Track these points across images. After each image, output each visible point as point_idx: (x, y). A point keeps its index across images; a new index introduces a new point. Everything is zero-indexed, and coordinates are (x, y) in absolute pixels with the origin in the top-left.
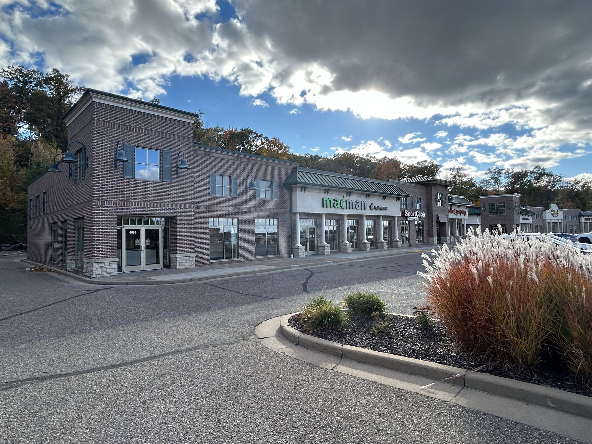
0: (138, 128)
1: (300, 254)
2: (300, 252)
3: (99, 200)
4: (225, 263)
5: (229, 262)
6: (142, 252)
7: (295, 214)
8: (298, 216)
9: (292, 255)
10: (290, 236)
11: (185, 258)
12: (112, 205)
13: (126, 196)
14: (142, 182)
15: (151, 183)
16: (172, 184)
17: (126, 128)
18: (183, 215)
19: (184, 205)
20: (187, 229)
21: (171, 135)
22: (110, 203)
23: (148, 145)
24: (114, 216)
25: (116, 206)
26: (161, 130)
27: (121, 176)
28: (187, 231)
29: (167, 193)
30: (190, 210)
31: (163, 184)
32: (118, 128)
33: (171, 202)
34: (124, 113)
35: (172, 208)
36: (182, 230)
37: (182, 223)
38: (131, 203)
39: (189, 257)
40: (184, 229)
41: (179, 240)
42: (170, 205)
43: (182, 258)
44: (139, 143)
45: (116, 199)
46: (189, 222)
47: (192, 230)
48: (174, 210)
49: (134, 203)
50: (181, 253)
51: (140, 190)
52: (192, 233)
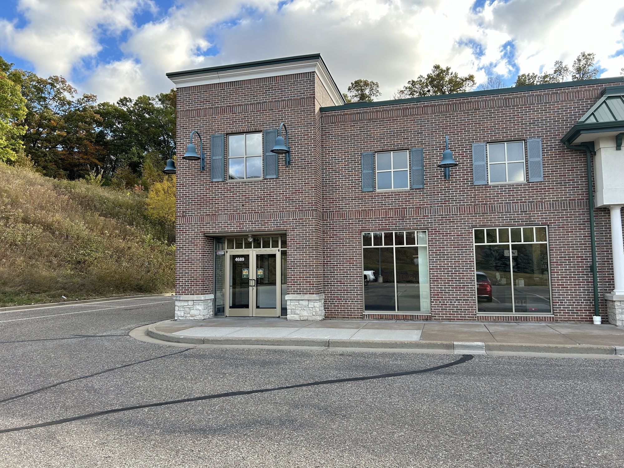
0: (230, 106)
1: (619, 317)
2: (618, 311)
4: (397, 318)
5: (404, 318)
6: (250, 288)
7: (605, 211)
10: (592, 268)
11: (301, 302)
12: (197, 222)
13: (215, 208)
14: (235, 185)
15: (247, 185)
16: (279, 181)
17: (215, 111)
18: (298, 230)
19: (300, 213)
20: (305, 252)
21: (277, 103)
22: (195, 219)
23: (243, 127)
24: (200, 236)
25: (202, 223)
26: (261, 100)
27: (208, 181)
28: (304, 257)
29: (272, 196)
30: (308, 221)
31: (265, 184)
32: (205, 114)
33: (278, 209)
34: (212, 91)
35: (280, 220)
36: (296, 255)
37: (296, 244)
38: (221, 216)
39: (307, 301)
40: (298, 253)
41: (291, 271)
42: (276, 215)
43: (295, 301)
44: (231, 129)
45: (203, 213)
46: (308, 241)
47: (314, 254)
48: (283, 222)
49: (225, 216)
50: (295, 294)
51: (232, 196)
52: (314, 259)
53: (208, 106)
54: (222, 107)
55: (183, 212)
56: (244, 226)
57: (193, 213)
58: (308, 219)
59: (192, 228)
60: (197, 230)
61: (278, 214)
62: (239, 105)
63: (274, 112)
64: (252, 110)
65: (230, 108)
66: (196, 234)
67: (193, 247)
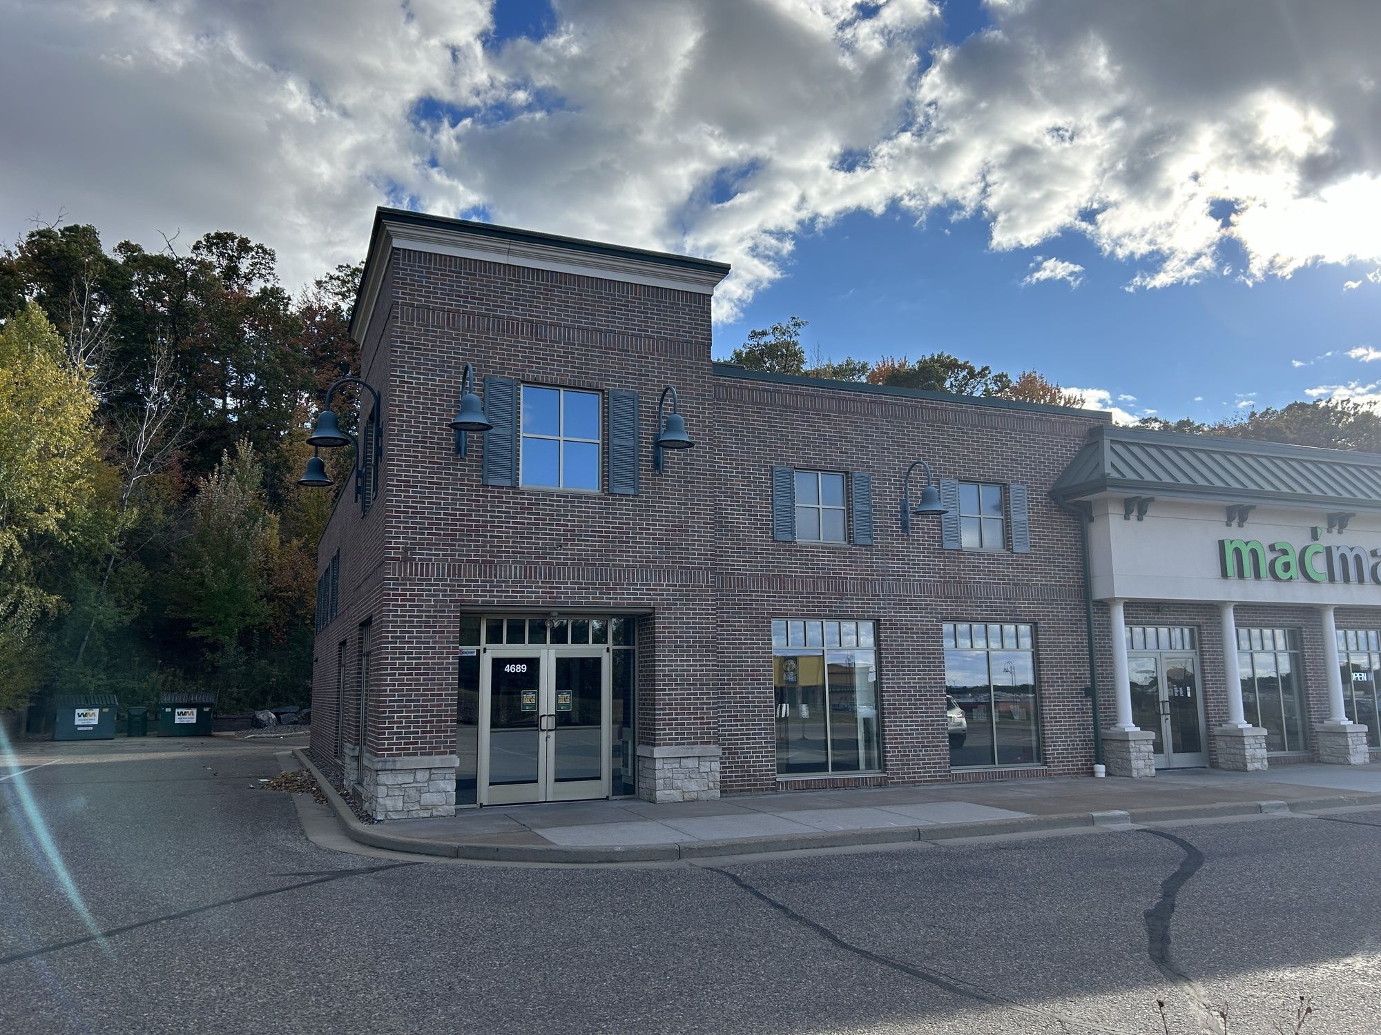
0: (532, 322)
1: (1134, 764)
2: (1133, 755)
3: (405, 559)
4: (832, 785)
5: (846, 784)
6: (542, 735)
7: (1105, 606)
8: (1119, 614)
9: (1101, 769)
10: (1090, 692)
11: (684, 762)
12: (443, 575)
13: (491, 547)
14: (541, 500)
15: (570, 502)
16: (640, 501)
17: (493, 324)
18: (678, 609)
19: (682, 573)
20: (692, 656)
21: (636, 340)
22: (438, 569)
23: (562, 375)
24: (452, 612)
25: (458, 581)
26: (603, 325)
27: (474, 481)
28: (691, 666)
29: (624, 533)
30: (699, 591)
31: (610, 504)
32: (469, 325)
33: (638, 561)
34: (487, 277)
35: (641, 585)
36: (674, 661)
37: (676, 637)
38: (506, 567)
39: (696, 759)
40: (679, 656)
41: (664, 695)
42: (633, 574)
43: (672, 761)
44: (533, 372)
45: (459, 555)
46: (698, 633)
47: (710, 661)
48: (647, 590)
49: (516, 568)
50: (671, 744)
51: (534, 524)
52: (710, 670)
53: (477, 308)
54: (513, 319)
55: (406, 549)
56: (562, 593)
57: (434, 555)
58: (698, 586)
59: (430, 590)
60: (443, 596)
61: (638, 571)
62: (552, 324)
63: (630, 356)
64: (583, 341)
65: (532, 326)
66: (441, 606)
67: (431, 638)
